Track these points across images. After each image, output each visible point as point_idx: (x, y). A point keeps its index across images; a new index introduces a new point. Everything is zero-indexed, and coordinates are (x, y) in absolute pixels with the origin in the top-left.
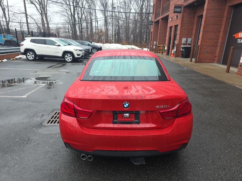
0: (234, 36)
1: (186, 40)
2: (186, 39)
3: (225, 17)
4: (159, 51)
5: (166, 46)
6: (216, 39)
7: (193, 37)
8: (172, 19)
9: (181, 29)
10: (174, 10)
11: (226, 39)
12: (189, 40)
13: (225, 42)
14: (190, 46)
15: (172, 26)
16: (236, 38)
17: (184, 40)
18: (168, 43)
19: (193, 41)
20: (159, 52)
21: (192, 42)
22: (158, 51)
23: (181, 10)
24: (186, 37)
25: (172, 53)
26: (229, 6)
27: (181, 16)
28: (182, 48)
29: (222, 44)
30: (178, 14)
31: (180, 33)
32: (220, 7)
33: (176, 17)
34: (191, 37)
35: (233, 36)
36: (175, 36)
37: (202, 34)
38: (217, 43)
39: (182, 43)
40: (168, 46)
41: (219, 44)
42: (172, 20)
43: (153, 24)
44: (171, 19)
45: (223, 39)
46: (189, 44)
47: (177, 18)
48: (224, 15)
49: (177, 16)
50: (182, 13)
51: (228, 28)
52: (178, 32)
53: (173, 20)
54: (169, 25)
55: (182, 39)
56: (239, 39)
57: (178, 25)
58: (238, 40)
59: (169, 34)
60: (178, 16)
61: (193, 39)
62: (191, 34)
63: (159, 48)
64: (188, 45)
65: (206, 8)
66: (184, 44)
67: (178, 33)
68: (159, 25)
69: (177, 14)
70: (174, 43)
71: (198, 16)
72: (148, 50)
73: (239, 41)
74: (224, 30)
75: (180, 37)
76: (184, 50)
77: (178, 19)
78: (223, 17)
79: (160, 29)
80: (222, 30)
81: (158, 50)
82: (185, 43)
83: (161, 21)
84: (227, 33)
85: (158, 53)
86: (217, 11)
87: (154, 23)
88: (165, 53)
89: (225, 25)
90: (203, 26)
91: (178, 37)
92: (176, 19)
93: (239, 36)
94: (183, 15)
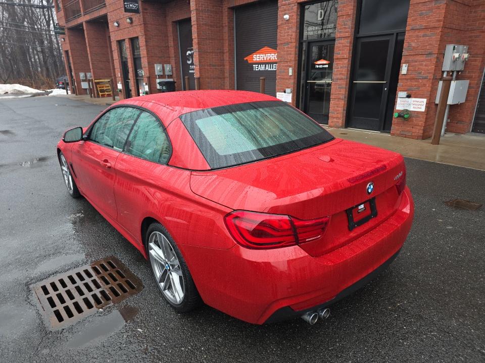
0: (247, 60)
1: (162, 68)
2: (161, 65)
3: (226, 26)
4: (100, 94)
5: (120, 82)
6: (221, 66)
7: (173, 61)
8: (119, 24)
9: (147, 46)
10: (124, 5)
11: (234, 65)
12: (168, 68)
13: (234, 70)
14: (171, 80)
15: (124, 40)
16: (249, 62)
17: (158, 68)
18: (121, 75)
19: (174, 69)
20: (102, 95)
21: (174, 72)
22: (98, 94)
23: (138, 6)
24: (160, 63)
25: (141, 94)
26: (229, 8)
27: (142, 19)
28: (160, 84)
29: (231, 73)
30: (132, 14)
31: (147, 54)
32: (215, 8)
33: (128, 20)
34: (169, 63)
35: (245, 59)
36: (136, 60)
37: (199, 56)
38: (223, 72)
39: (156, 74)
40: (123, 82)
41: (227, 75)
42: (118, 26)
43: (66, 33)
44: (116, 24)
45: (231, 64)
46: (170, 77)
47: (132, 23)
48: (224, 22)
49: (131, 19)
50: (141, 13)
51: (233, 45)
52: (143, 52)
53: (121, 27)
54: (114, 37)
55: (154, 67)
56: (255, 64)
57: (137, 38)
58: (254, 66)
59: (120, 56)
60: (134, 19)
61: (174, 66)
62: (167, 57)
63: (98, 86)
64: (168, 78)
65: (194, 8)
66: (160, 77)
67: (143, 54)
68: (86, 36)
69: (129, 14)
70: (136, 75)
71: (173, 22)
72: (67, 93)
73: (257, 67)
74: (229, 50)
75: (149, 63)
76: (164, 88)
77: (134, 24)
78: (223, 27)
79: (89, 45)
80: (226, 49)
81: (97, 90)
82: (162, 74)
83: (86, 26)
84: (234, 54)
85: (98, 96)
86: (212, 14)
87: (66, 30)
88: (122, 95)
89: (229, 41)
90: (197, 42)
91: (144, 62)
92: (129, 25)
93: (254, 60)
94: (144, 18)
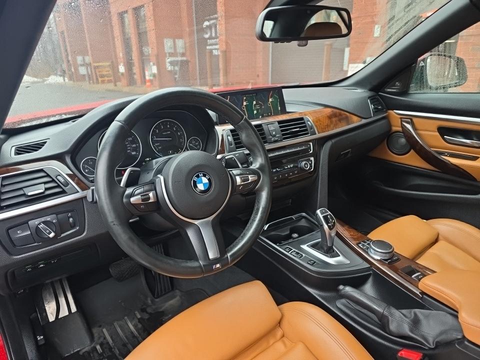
1: (172, 44)
2: (172, 40)
4: (100, 79)
5: (122, 64)
6: (252, 35)
7: (186, 35)
9: (154, 16)
12: (180, 43)
14: (185, 59)
15: (126, 11)
17: (169, 45)
19: (187, 45)
20: (101, 81)
21: (187, 49)
22: (97, 79)
24: (170, 38)
25: (147, 78)
28: (171, 63)
31: (155, 26)
34: (182, 37)
36: (142, 35)
37: (225, 22)
38: (254, 44)
39: (166, 51)
40: (126, 63)
46: (183, 55)
52: (150, 24)
54: (115, 9)
55: (163, 43)
57: (142, 7)
61: (186, 41)
63: (97, 70)
64: (180, 57)
66: (171, 55)
67: (151, 27)
70: (141, 54)
76: (177, 68)
81: (96, 76)
82: (173, 51)
85: (98, 82)
88: (124, 81)
91: (152, 36)
